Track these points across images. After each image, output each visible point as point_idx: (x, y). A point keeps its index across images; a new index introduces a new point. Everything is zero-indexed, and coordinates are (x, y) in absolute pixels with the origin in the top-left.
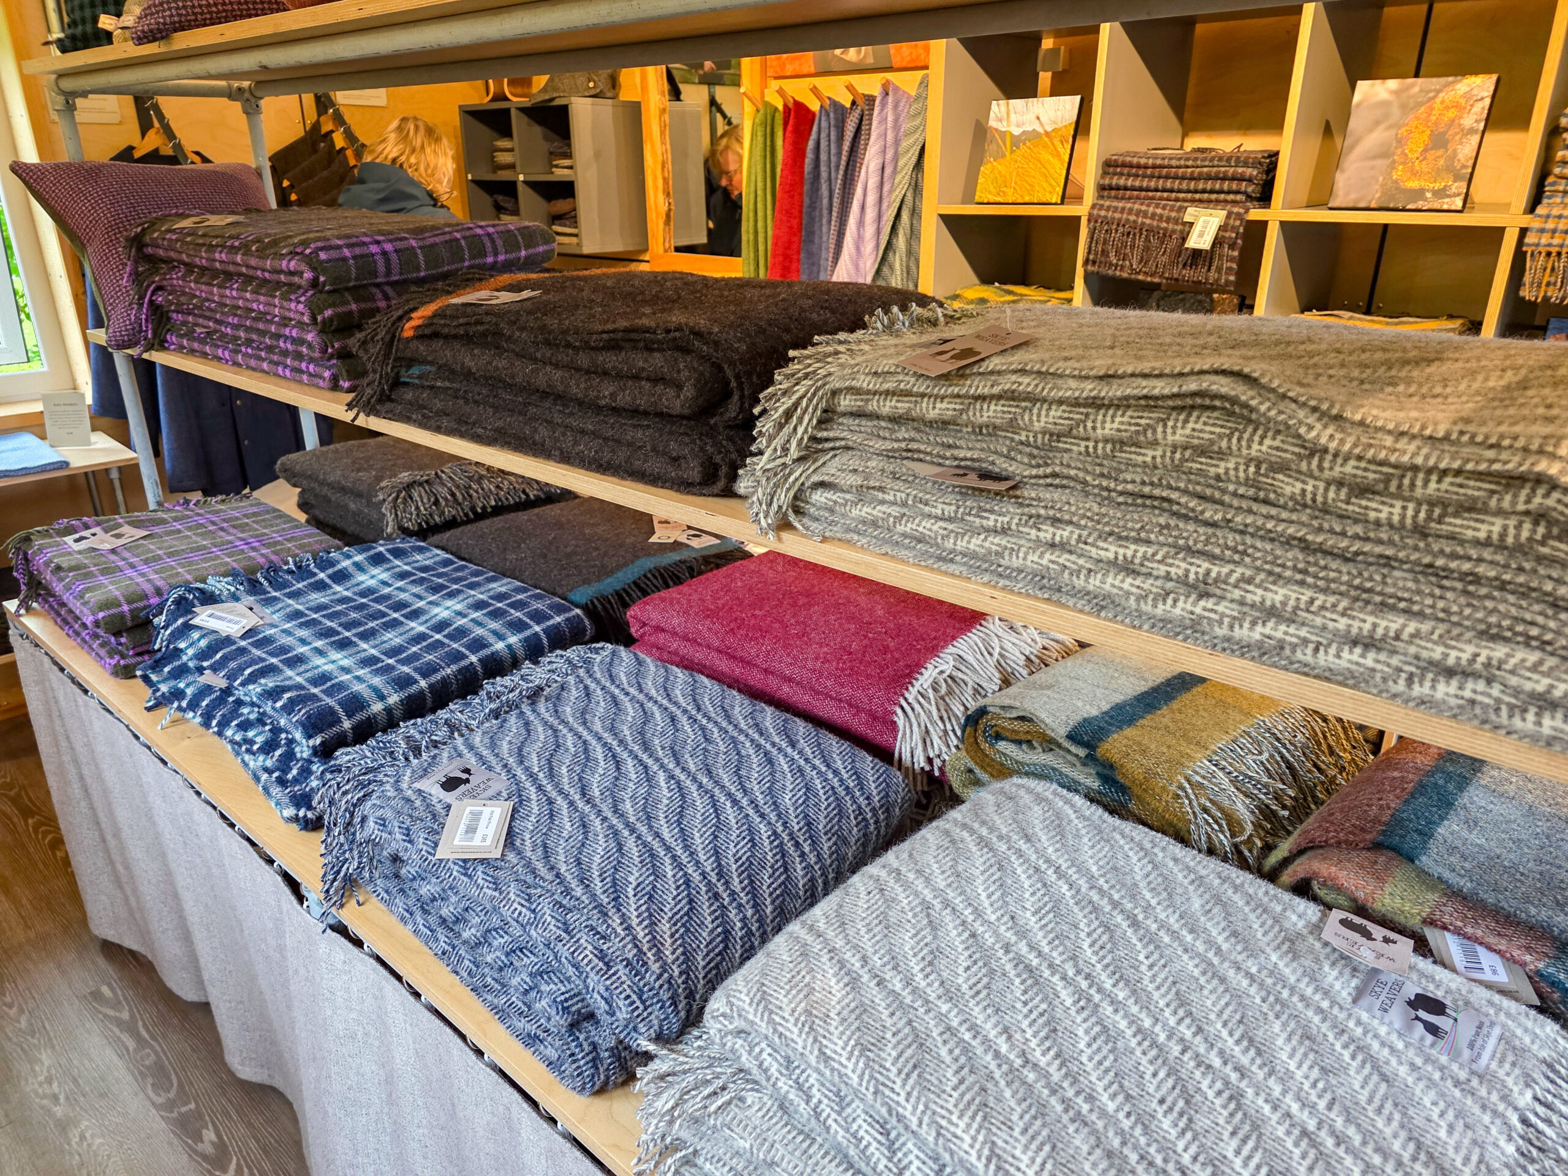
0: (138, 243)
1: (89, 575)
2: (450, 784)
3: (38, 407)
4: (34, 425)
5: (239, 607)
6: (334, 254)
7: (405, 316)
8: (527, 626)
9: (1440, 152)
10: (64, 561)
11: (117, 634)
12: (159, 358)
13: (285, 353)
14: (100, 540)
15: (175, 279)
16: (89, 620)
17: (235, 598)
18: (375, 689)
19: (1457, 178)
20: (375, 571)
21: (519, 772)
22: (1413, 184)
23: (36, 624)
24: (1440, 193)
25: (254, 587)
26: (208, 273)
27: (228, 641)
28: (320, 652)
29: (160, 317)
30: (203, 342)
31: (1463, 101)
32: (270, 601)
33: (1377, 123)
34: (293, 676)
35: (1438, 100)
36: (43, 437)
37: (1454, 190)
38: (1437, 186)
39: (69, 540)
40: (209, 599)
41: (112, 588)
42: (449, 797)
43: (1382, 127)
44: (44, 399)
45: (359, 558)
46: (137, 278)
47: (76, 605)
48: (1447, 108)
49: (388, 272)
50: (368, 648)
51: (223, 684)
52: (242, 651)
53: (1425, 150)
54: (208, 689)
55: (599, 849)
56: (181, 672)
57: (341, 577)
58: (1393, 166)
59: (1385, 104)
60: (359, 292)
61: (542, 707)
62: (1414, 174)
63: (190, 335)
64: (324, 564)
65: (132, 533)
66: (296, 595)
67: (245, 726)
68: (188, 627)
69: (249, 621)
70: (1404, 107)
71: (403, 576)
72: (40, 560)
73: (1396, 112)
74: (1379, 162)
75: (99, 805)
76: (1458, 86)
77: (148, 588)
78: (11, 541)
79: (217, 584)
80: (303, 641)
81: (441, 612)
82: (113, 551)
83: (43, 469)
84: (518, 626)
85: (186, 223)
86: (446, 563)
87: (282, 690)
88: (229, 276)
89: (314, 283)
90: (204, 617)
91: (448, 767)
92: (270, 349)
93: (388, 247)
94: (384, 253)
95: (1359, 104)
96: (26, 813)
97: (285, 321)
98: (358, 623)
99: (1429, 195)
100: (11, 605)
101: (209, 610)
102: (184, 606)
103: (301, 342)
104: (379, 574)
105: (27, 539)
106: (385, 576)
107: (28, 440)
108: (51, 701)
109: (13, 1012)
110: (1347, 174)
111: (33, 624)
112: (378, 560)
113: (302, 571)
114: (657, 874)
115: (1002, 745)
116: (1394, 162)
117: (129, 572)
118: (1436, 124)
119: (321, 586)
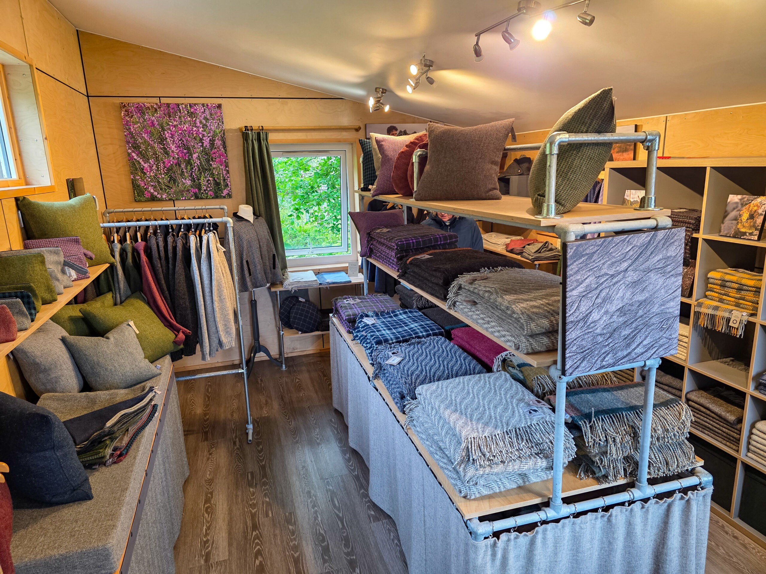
0: (369, 234)
1: (347, 309)
2: (393, 353)
3: (347, 265)
4: (345, 270)
5: (373, 319)
6: (402, 243)
7: (408, 259)
8: (429, 331)
9: (752, 220)
10: (343, 305)
11: (349, 323)
12: (370, 260)
13: (391, 263)
14: (351, 301)
15: (375, 243)
16: (344, 319)
17: (372, 317)
18: (391, 338)
19: (756, 229)
20: (404, 315)
21: (407, 354)
22: (743, 230)
23: (335, 320)
24: (751, 234)
25: (377, 315)
26: (380, 243)
27: (368, 325)
28: (384, 330)
29: (371, 250)
30: (378, 257)
31: (759, 204)
32: (379, 319)
33: (734, 209)
34: (377, 333)
35: (752, 203)
36: (347, 274)
37: (755, 233)
38: (750, 231)
39: (345, 300)
40: (367, 316)
41: (350, 312)
42: (392, 355)
43: (735, 210)
44: (349, 263)
45: (401, 312)
46: (368, 241)
47: (343, 315)
48: (754, 206)
49: (413, 246)
50: (394, 331)
51: (365, 334)
52: (370, 327)
53: (747, 219)
54: (363, 335)
55: (414, 367)
56: (359, 331)
57: (396, 316)
58: (738, 223)
59: (737, 203)
60: (406, 251)
61: (419, 345)
62: (744, 227)
63: (376, 255)
64: (393, 312)
65: (358, 301)
66: (385, 318)
67: (367, 344)
68: (361, 321)
69: (374, 322)
70: (742, 204)
71: (409, 317)
72: (339, 304)
73: (740, 206)
74: (734, 222)
75: (339, 368)
76: (758, 199)
77: (357, 313)
78: (334, 299)
79: (370, 313)
80: (382, 327)
81: (412, 326)
82: (353, 304)
83: (345, 282)
84: (427, 331)
85: (378, 231)
86: (421, 316)
87: (374, 335)
88: (384, 244)
89: (397, 249)
90: (366, 320)
91: (395, 351)
92: (389, 261)
93: (414, 241)
94: (413, 242)
95: (729, 203)
96: (325, 376)
97: (391, 256)
98: (394, 325)
99: (748, 234)
100: (331, 315)
101: (367, 318)
102: (362, 317)
103: (393, 261)
104: (405, 316)
105: (337, 299)
106: (405, 317)
107: (343, 274)
108: (335, 340)
109: (313, 419)
110: (724, 225)
111: (334, 319)
112: (405, 313)
113: (388, 313)
114: (421, 373)
115: (510, 368)
116: (738, 222)
117: (355, 309)
118: (751, 211)
119: (391, 317)
